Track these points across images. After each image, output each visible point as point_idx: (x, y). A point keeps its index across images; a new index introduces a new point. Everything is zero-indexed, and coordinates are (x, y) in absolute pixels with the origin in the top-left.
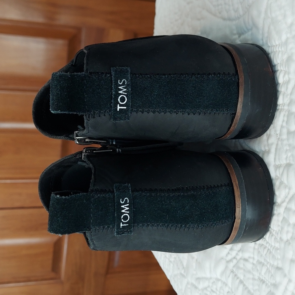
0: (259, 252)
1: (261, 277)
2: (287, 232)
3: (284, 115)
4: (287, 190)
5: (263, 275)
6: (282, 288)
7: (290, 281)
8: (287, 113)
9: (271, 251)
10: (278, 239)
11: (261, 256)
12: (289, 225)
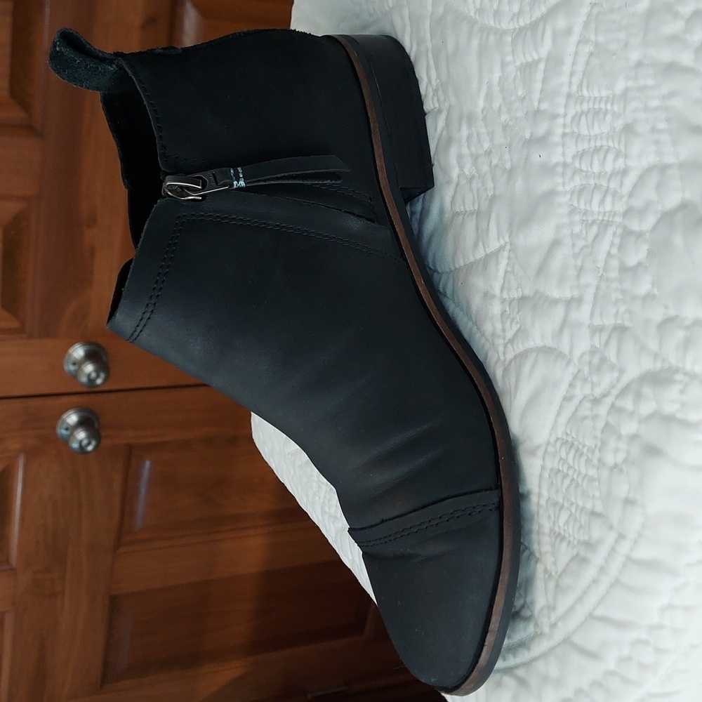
0: (552, 483)
1: (557, 529)
2: (616, 450)
3: (614, 234)
4: (616, 374)
5: (562, 525)
6: (603, 550)
7: (621, 537)
8: (620, 231)
9: (578, 483)
10: (595, 461)
11: (557, 491)
12: (619, 437)
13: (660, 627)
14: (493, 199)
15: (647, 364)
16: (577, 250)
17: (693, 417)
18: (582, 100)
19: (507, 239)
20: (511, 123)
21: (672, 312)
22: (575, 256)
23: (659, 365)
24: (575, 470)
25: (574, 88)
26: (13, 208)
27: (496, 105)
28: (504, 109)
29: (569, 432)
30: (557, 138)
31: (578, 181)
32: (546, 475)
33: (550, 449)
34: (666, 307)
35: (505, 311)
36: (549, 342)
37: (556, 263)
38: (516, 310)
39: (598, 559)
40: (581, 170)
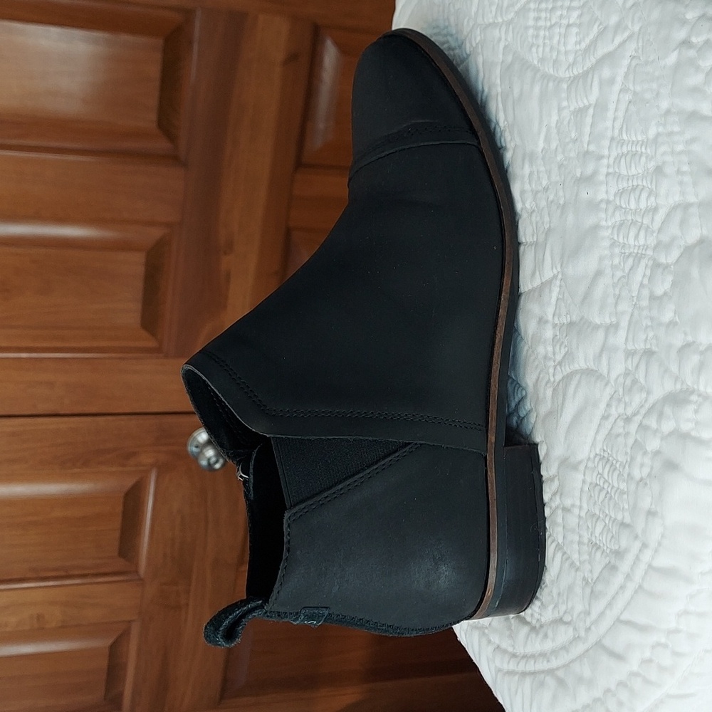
0: (591, 496)
1: (594, 539)
2: (642, 465)
3: (647, 265)
4: (644, 395)
5: (597, 535)
6: (630, 558)
7: (644, 546)
8: (651, 263)
9: (611, 496)
10: (626, 476)
11: (595, 503)
12: (645, 453)
13: (677, 631)
14: (548, 232)
15: (669, 386)
16: (616, 280)
17: (705, 435)
18: (622, 142)
19: (559, 269)
20: (565, 163)
21: (690, 338)
22: (615, 286)
23: (678, 386)
24: (610, 484)
25: (617, 132)
26: (156, 233)
27: (554, 145)
28: (560, 150)
29: (605, 448)
30: (602, 178)
31: (618, 217)
32: (586, 488)
33: (590, 464)
34: (686, 334)
35: (556, 336)
36: (592, 365)
37: (598, 292)
38: (565, 335)
39: (625, 567)
40: (622, 207)
